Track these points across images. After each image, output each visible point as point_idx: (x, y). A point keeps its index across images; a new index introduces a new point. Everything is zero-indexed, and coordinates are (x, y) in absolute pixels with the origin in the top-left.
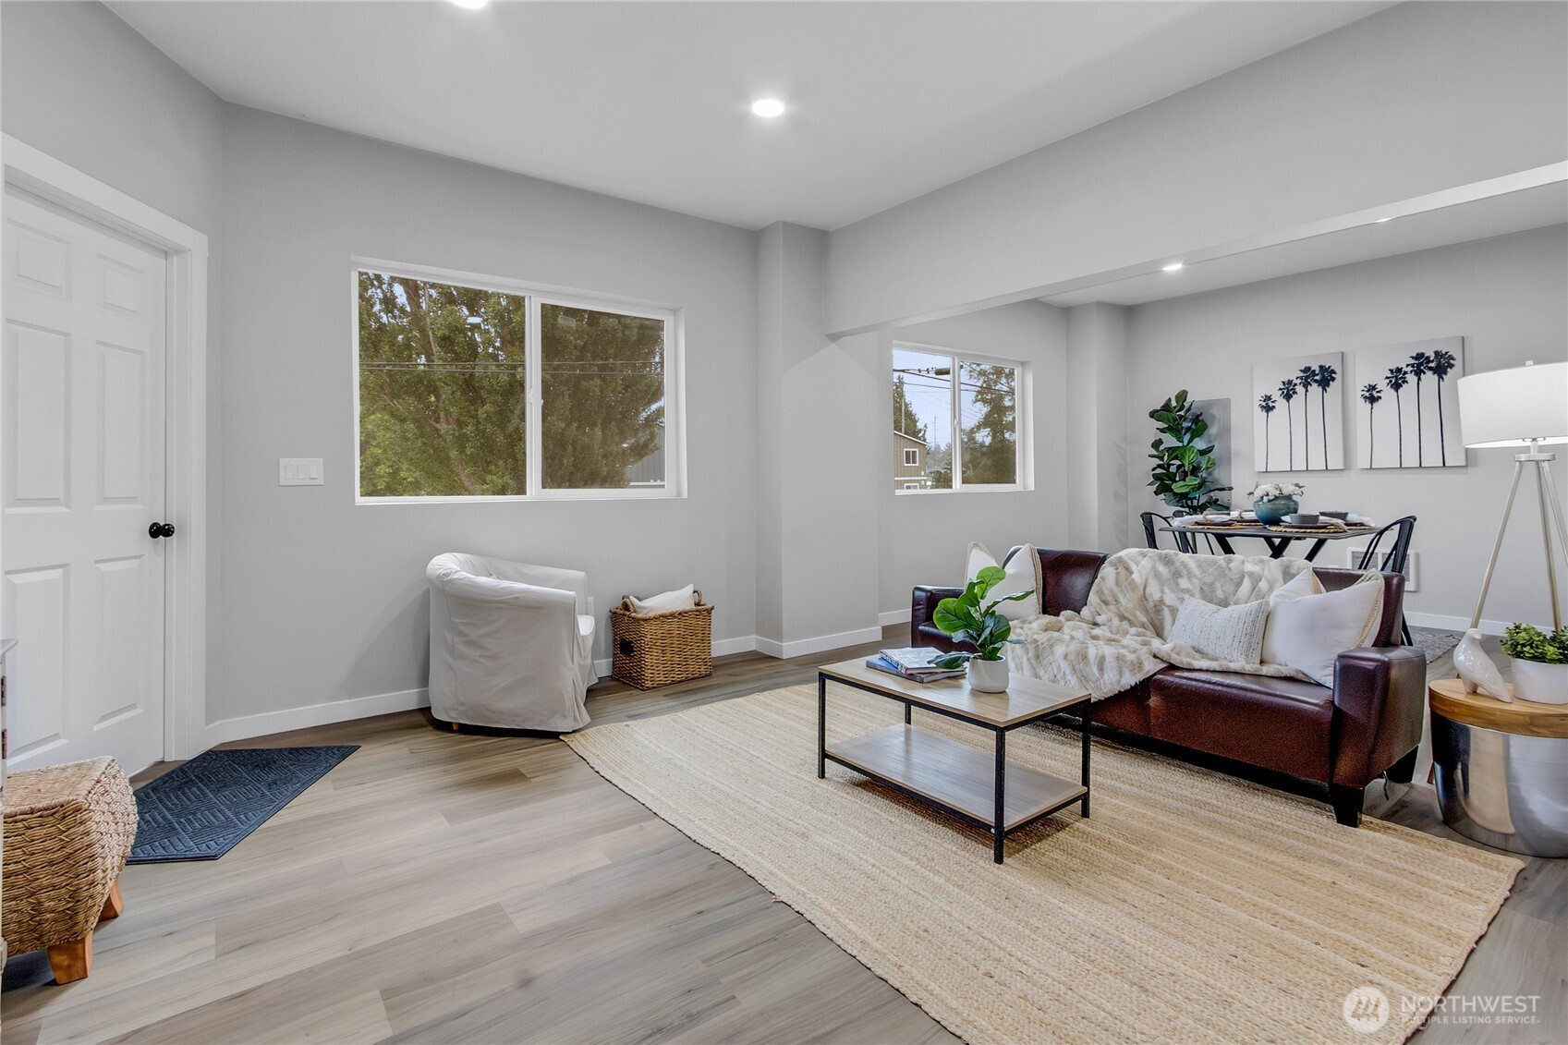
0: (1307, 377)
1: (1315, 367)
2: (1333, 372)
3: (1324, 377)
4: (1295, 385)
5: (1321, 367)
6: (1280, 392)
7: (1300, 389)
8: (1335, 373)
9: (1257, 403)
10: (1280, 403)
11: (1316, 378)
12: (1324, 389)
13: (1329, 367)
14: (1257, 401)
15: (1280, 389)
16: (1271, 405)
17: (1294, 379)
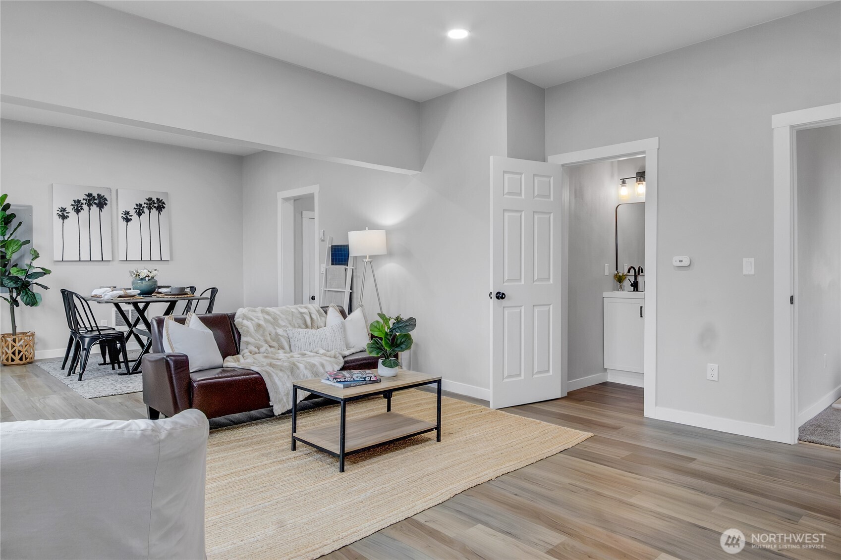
0: (90, 200)
1: (95, 194)
2: (106, 199)
3: (101, 202)
4: (82, 204)
5: (98, 195)
6: (72, 207)
7: (85, 207)
8: (107, 201)
9: (55, 212)
10: (72, 214)
11: (95, 201)
12: (100, 210)
13: (104, 196)
14: (55, 211)
15: (72, 205)
16: (66, 215)
17: (82, 200)
